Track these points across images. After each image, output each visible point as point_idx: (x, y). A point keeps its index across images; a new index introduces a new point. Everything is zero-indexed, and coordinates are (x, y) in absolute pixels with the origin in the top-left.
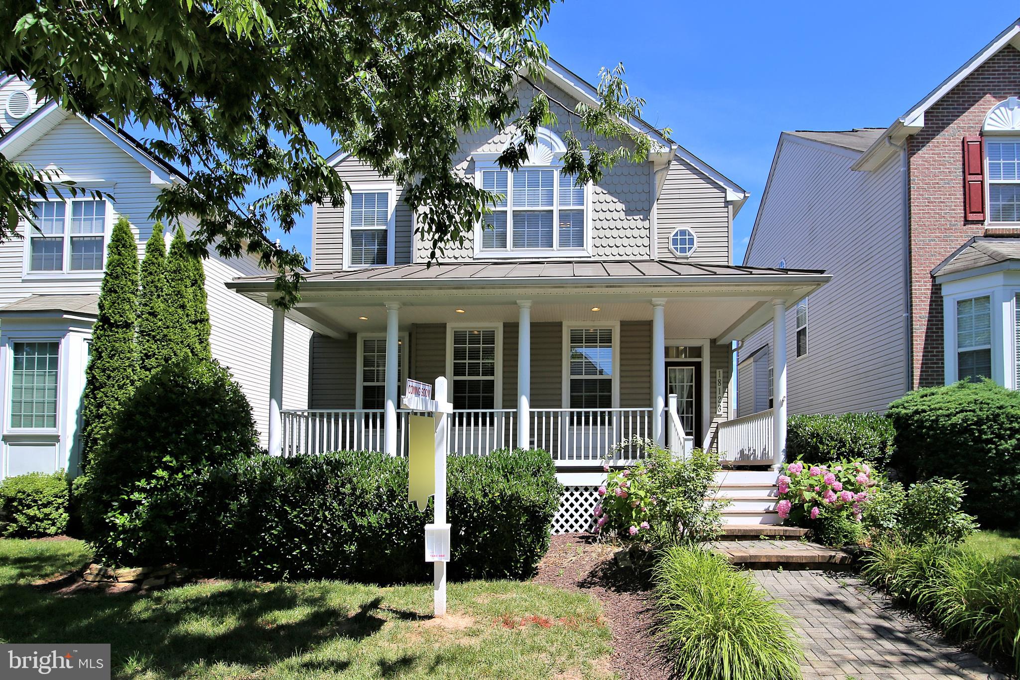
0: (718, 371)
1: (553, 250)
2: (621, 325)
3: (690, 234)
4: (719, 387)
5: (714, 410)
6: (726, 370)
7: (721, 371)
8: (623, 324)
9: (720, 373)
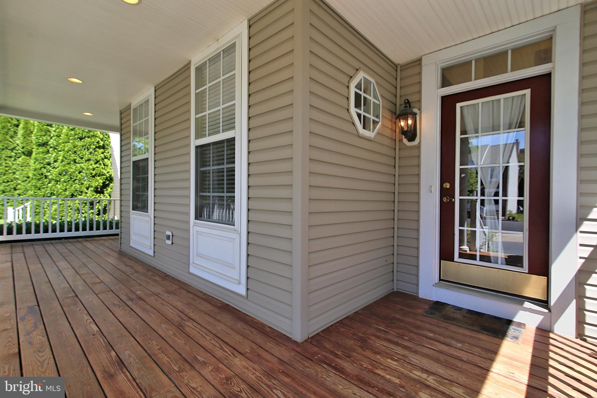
2: (250, 27)
8: (251, 23)
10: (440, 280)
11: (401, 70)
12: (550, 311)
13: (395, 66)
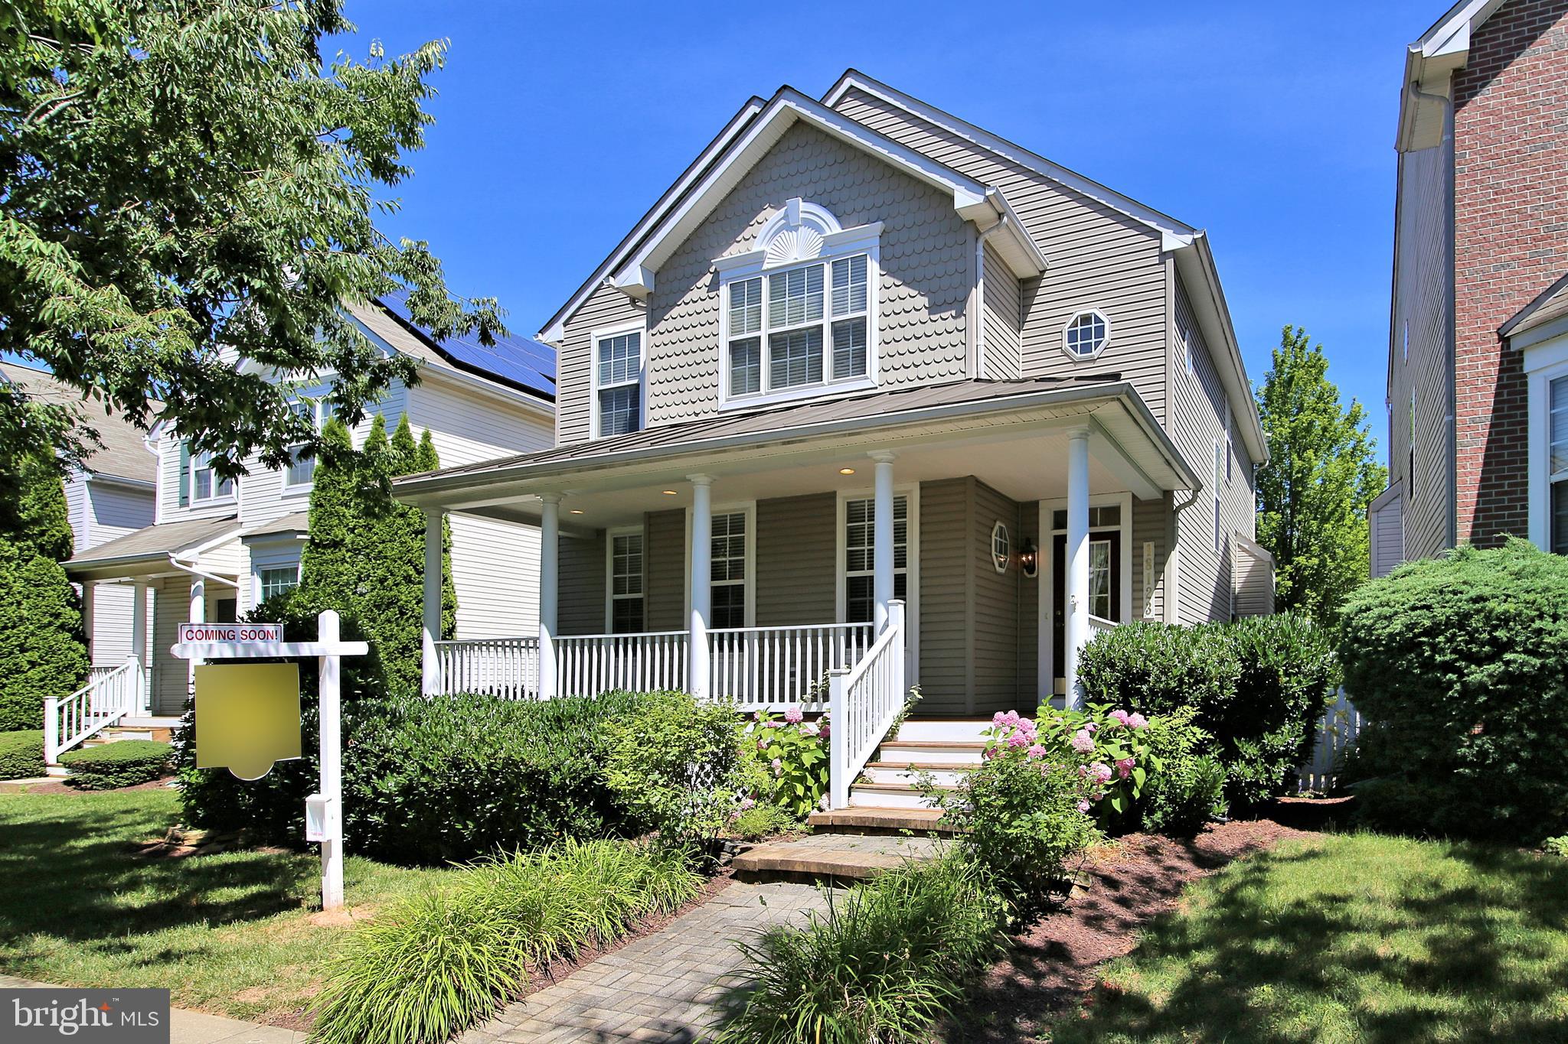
0: (1145, 544)
1: (823, 385)
2: (921, 489)
3: (1098, 320)
4: (1148, 572)
5: (1138, 611)
6: (1160, 542)
7: (1152, 544)
8: (923, 486)
9: (1149, 549)
11: (1022, 508)
13: (1017, 505)
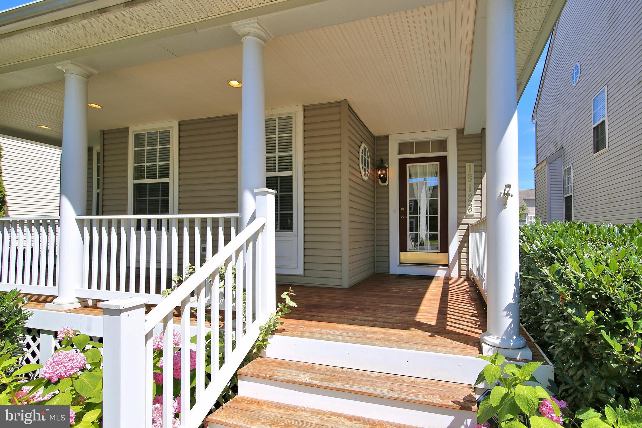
0: (467, 165)
2: (305, 111)
4: (470, 183)
5: (462, 210)
6: (479, 163)
7: (472, 165)
8: (306, 109)
9: (470, 168)
10: (400, 263)
11: (377, 140)
12: (449, 267)
13: (374, 137)
